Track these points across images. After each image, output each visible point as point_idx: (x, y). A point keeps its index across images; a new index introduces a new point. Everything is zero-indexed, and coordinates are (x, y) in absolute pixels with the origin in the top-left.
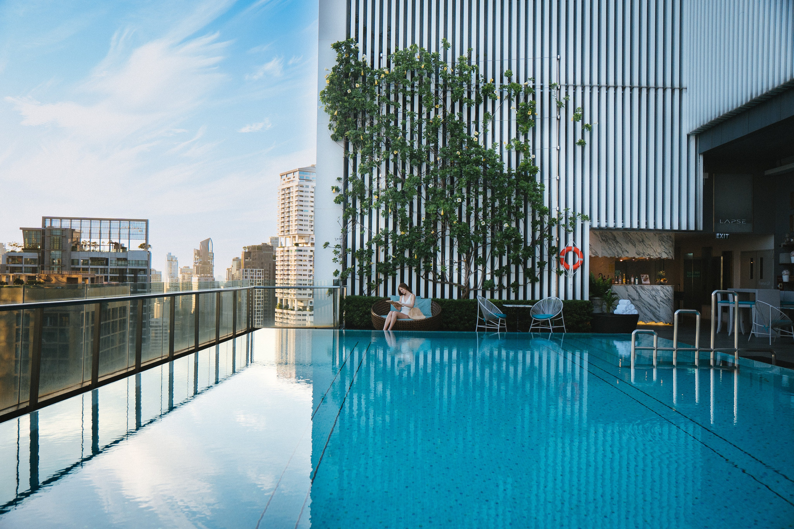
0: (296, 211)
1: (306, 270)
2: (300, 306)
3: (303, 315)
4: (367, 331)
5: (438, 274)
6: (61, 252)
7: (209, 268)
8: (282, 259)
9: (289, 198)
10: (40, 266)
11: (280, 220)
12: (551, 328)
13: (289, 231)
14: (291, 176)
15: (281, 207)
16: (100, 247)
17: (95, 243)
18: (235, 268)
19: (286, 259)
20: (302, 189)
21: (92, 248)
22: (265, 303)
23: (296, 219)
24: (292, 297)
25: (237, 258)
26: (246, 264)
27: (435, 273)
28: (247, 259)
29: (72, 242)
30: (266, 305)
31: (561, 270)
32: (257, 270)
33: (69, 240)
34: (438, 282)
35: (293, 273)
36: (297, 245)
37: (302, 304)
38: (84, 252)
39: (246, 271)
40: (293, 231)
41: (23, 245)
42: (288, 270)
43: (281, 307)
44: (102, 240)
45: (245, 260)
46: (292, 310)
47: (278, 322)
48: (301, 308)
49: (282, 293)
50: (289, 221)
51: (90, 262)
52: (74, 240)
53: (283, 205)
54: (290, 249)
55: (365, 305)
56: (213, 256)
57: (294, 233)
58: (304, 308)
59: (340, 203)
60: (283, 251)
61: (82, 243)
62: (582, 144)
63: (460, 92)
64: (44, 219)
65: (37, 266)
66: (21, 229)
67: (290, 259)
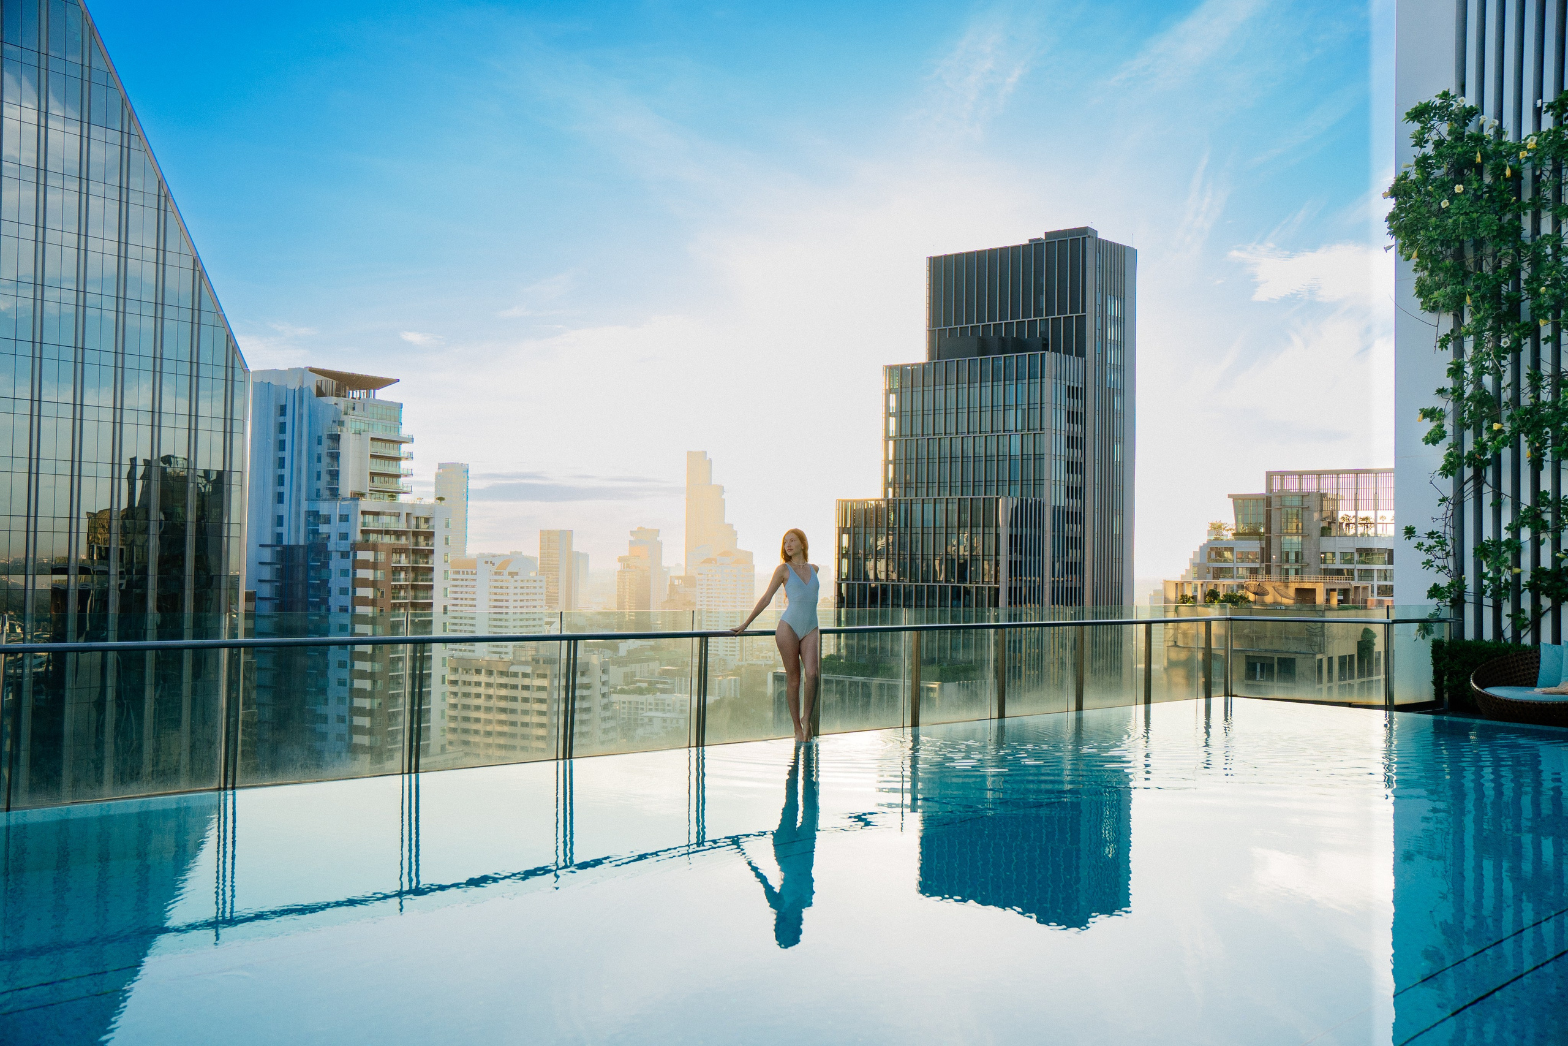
6: (1300, 538)
10: (1264, 565)
16: (1376, 528)
17: (1367, 518)
21: (1361, 529)
29: (1323, 519)
33: (1316, 516)
38: (1345, 538)
41: (1234, 527)
44: (1380, 513)
51: (1356, 557)
52: (1324, 515)
59: (1439, 443)
61: (1341, 521)
64: (1270, 476)
65: (1258, 565)
66: (1230, 496)
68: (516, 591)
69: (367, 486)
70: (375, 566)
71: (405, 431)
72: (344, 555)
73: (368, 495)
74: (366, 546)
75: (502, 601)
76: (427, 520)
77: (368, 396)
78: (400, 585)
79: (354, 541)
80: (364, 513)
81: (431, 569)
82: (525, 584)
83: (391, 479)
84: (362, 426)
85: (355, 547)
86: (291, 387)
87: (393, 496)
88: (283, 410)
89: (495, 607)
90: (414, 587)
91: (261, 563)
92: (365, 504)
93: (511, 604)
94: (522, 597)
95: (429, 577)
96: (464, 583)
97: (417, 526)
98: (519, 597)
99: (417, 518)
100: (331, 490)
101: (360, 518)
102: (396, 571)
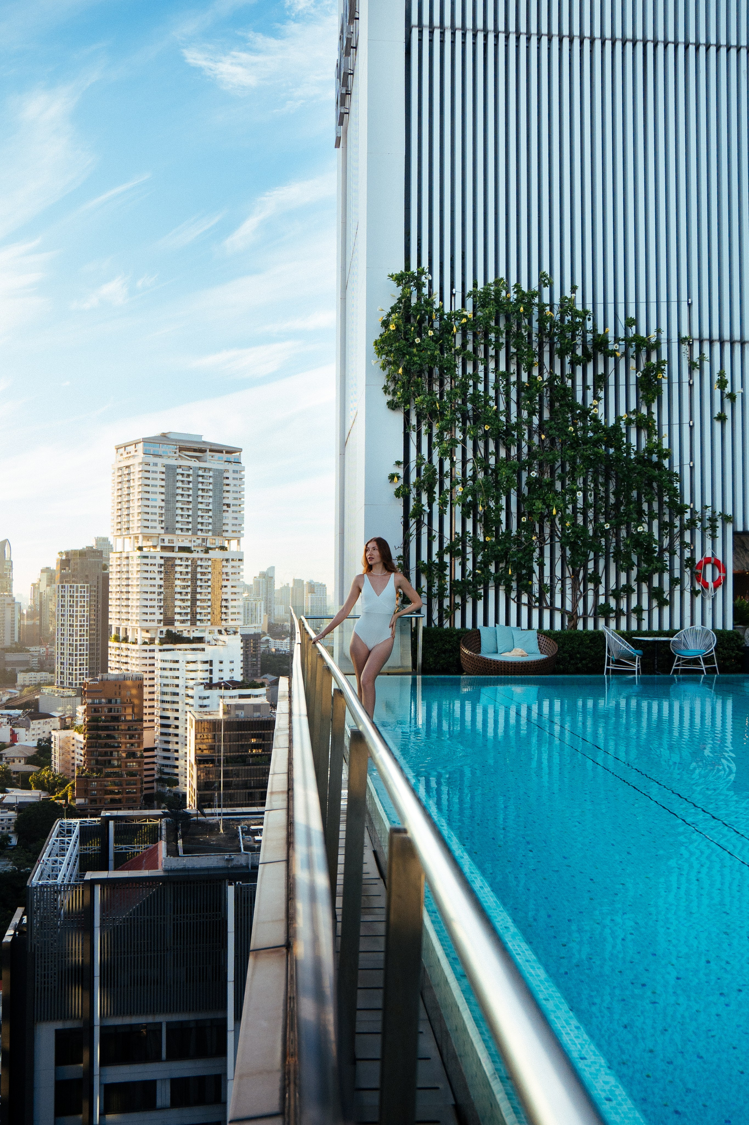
0: (138, 499)
1: (154, 586)
2: (146, 638)
3: (150, 651)
4: (443, 676)
5: (535, 596)
7: (5, 583)
8: (118, 570)
9: (129, 481)
11: (115, 512)
12: (704, 669)
13: (128, 529)
14: (131, 448)
15: (116, 494)
18: (44, 583)
19: (124, 569)
20: (147, 468)
22: (90, 635)
23: (140, 511)
24: (134, 624)
25: (47, 568)
26: (63, 577)
27: (530, 595)
28: (65, 569)
30: (92, 637)
31: (697, 589)
32: (79, 585)
34: (535, 607)
35: (135, 589)
36: (140, 549)
37: (148, 635)
39: (63, 587)
40: (135, 529)
42: (128, 585)
43: (117, 639)
45: (61, 571)
46: (133, 643)
47: (113, 661)
48: (147, 640)
49: (119, 619)
50: (128, 515)
53: (120, 491)
54: (130, 555)
55: (442, 640)
56: (12, 566)
57: (136, 532)
58: (152, 641)
59: (399, 498)
60: (119, 558)
62: (722, 418)
63: (571, 345)
67: (130, 569)
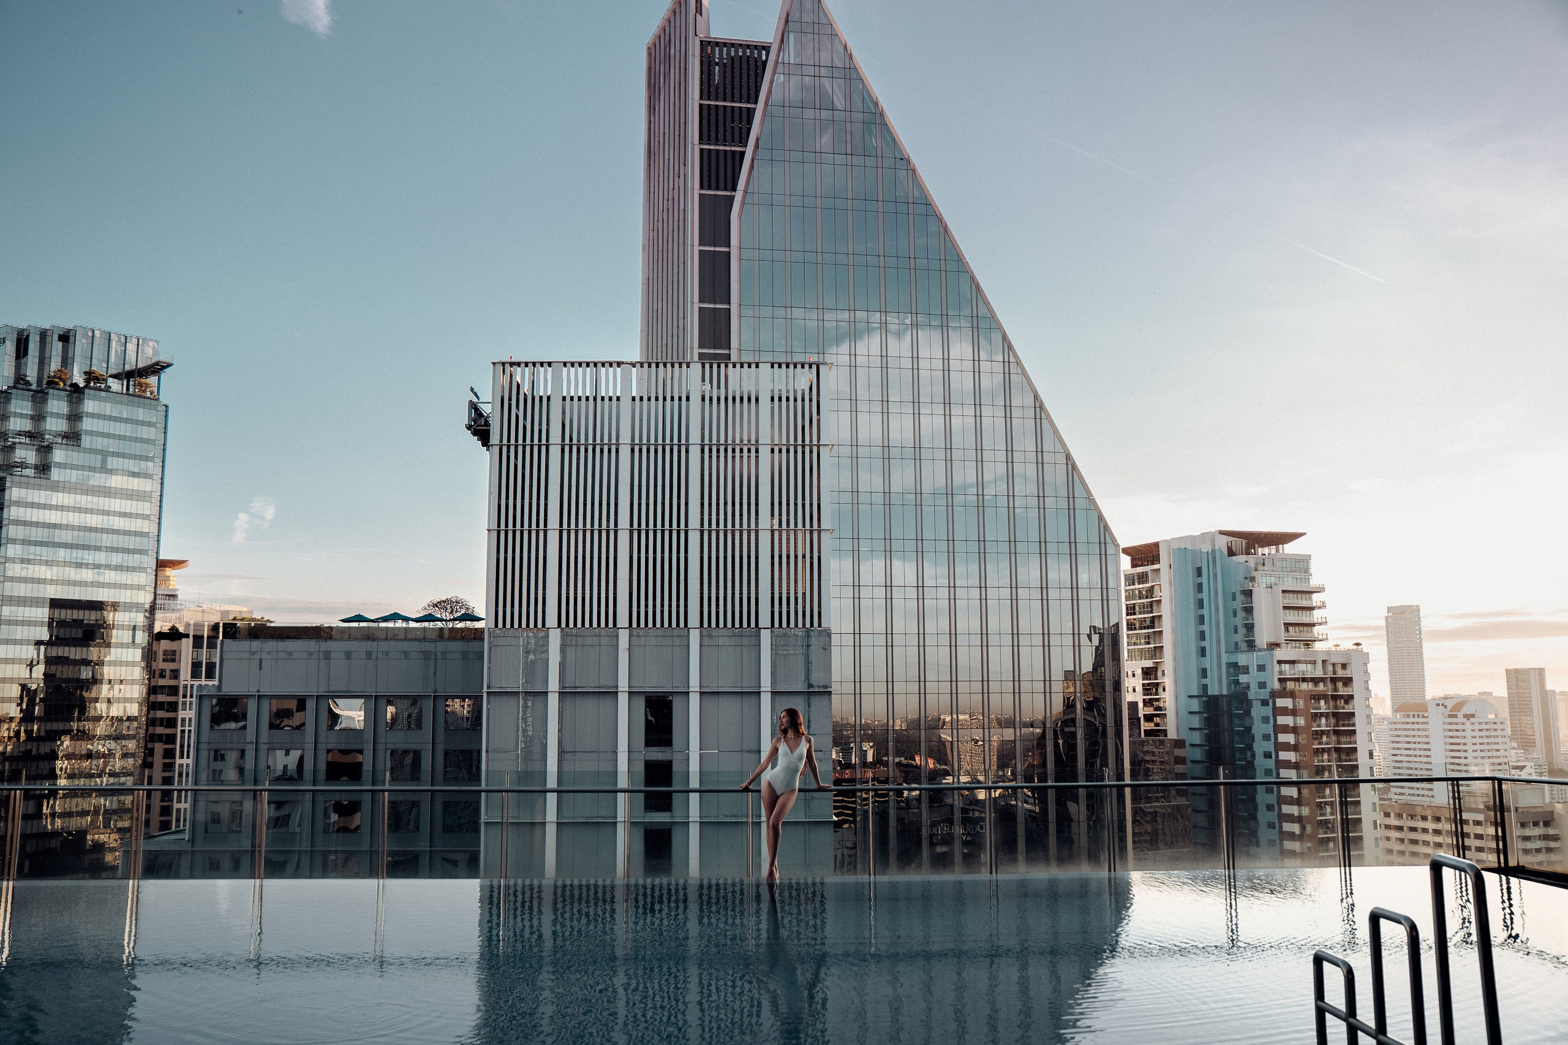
68: (1474, 734)
69: (1282, 637)
70: (1294, 713)
71: (1314, 582)
72: (1264, 703)
73: (1283, 645)
74: (1283, 693)
75: (1459, 744)
76: (1344, 666)
77: (1277, 550)
78: (1322, 731)
79: (1272, 689)
80: (1280, 662)
81: (1353, 714)
82: (1484, 727)
83: (1305, 628)
84: (1273, 580)
85: (1274, 695)
86: (1205, 550)
87: (1308, 645)
88: (1199, 572)
89: (1452, 751)
90: (1337, 733)
91: (1191, 713)
92: (1280, 654)
93: (1470, 748)
94: (1482, 741)
95: (1351, 722)
96: (1416, 726)
97: (1335, 672)
98: (1478, 740)
99: (1334, 665)
100: (1247, 642)
101: (1277, 667)
102: (1316, 716)
